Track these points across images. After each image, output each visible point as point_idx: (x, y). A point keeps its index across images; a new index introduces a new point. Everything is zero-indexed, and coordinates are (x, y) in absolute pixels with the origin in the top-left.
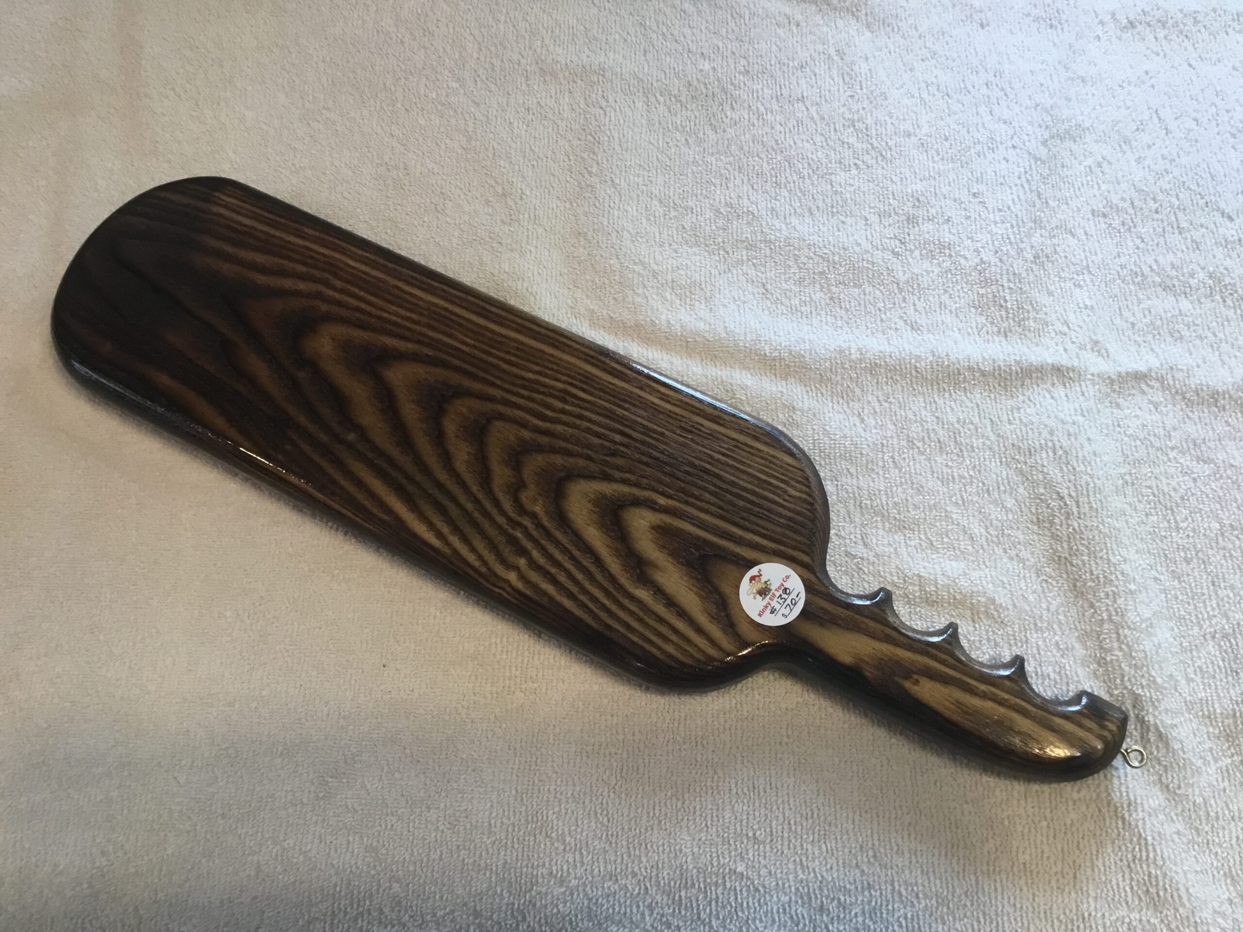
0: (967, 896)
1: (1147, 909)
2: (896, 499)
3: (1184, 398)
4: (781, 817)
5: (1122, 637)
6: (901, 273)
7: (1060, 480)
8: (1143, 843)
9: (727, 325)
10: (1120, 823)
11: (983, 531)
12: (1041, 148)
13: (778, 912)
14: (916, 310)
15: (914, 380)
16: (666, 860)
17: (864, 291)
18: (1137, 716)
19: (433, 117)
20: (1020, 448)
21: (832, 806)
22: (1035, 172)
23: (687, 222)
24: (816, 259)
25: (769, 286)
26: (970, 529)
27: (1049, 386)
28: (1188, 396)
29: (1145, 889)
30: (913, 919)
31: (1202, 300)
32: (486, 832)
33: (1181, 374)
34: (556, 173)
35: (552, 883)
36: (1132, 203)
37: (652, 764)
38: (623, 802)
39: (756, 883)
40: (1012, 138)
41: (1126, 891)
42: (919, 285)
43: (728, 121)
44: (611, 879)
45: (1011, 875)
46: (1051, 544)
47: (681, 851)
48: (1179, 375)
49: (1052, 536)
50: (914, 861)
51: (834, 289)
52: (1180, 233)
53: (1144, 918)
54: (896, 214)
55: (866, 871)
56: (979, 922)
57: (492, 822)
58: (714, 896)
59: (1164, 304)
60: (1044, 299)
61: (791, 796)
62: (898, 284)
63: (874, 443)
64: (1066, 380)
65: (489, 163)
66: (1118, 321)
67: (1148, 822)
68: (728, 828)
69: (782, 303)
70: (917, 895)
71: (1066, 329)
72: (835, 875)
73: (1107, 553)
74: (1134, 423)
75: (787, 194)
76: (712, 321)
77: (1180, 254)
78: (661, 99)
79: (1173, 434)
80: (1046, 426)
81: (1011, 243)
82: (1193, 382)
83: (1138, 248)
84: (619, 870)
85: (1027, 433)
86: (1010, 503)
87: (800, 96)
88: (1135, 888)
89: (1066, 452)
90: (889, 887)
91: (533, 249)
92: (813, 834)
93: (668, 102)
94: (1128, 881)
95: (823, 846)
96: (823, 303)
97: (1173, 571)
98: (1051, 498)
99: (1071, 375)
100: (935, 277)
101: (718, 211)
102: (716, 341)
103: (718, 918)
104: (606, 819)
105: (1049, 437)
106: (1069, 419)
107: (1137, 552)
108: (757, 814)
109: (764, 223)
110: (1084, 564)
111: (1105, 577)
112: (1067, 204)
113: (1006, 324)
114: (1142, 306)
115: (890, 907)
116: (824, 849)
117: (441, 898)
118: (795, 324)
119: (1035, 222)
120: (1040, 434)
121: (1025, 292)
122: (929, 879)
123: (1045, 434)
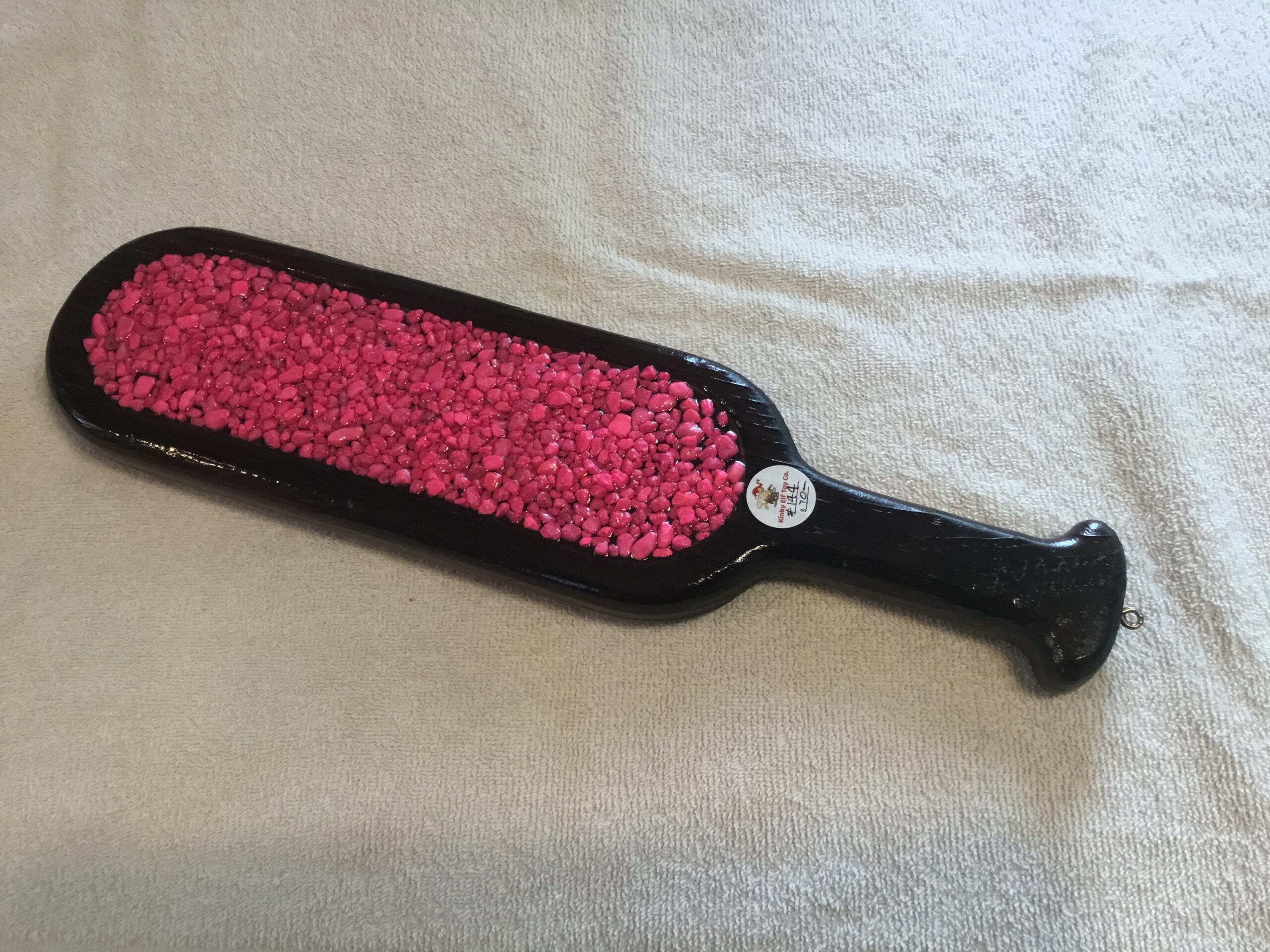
0: (1041, 822)
1: (1237, 830)
2: (948, 418)
3: (1246, 309)
4: (838, 744)
5: (1196, 548)
6: (943, 192)
7: (1121, 392)
8: (1229, 761)
9: (762, 247)
10: (1203, 741)
11: (1042, 448)
12: (1084, 63)
13: (839, 843)
14: (961, 228)
15: (962, 298)
16: (717, 792)
17: (906, 209)
18: (1216, 629)
19: (448, 50)
20: (1077, 363)
21: (893, 731)
22: (1078, 86)
23: (717, 146)
24: (854, 179)
25: (805, 208)
26: (1028, 445)
27: (1104, 297)
28: (1250, 305)
29: (1233, 809)
30: (984, 847)
31: (1260, 209)
32: (524, 765)
33: (1241, 284)
34: (578, 103)
35: (596, 817)
36: (1181, 116)
37: (699, 694)
38: (670, 733)
39: (814, 812)
40: (1053, 55)
41: (1213, 813)
42: (963, 202)
43: (756, 46)
44: (659, 812)
45: (1088, 800)
46: (1115, 459)
47: (732, 782)
48: (1241, 285)
49: (1116, 451)
50: (983, 786)
51: (874, 208)
52: (1233, 144)
53: (1234, 840)
54: (935, 132)
55: (932, 798)
56: (1056, 848)
57: (531, 755)
58: (770, 828)
59: (1219, 215)
60: (1093, 211)
61: (848, 722)
62: (941, 202)
63: (923, 363)
64: (1123, 293)
65: (507, 94)
66: (1172, 232)
67: (1233, 739)
68: (782, 756)
69: (819, 225)
70: (988, 821)
71: (1118, 241)
72: (899, 803)
73: (1175, 464)
74: (1195, 334)
75: (821, 117)
76: (747, 244)
77: (1233, 165)
78: (687, 27)
79: (1236, 344)
80: (1103, 339)
81: (1057, 156)
82: (1254, 292)
83: (1189, 160)
84: (666, 802)
85: (1084, 347)
86: (1069, 418)
87: (830, 19)
88: (1223, 809)
89: (1126, 364)
90: (958, 815)
91: (556, 178)
92: (874, 761)
93: (693, 29)
94: (1215, 802)
95: (885, 774)
96: (863, 223)
97: (1244, 483)
98: (1113, 411)
99: (1127, 285)
100: (979, 194)
101: (749, 135)
102: (751, 264)
103: (775, 851)
104: (651, 751)
105: (1107, 349)
106: (1127, 330)
107: (1206, 462)
108: (813, 741)
109: (798, 145)
110: (1151, 476)
111: (1175, 488)
112: (1113, 119)
113: (1056, 237)
114: (1197, 217)
115: (960, 835)
116: (886, 777)
117: (479, 837)
118: (834, 245)
119: (1081, 135)
120: (1097, 346)
121: (1075, 205)
122: (1000, 806)
123: (1103, 347)
